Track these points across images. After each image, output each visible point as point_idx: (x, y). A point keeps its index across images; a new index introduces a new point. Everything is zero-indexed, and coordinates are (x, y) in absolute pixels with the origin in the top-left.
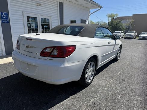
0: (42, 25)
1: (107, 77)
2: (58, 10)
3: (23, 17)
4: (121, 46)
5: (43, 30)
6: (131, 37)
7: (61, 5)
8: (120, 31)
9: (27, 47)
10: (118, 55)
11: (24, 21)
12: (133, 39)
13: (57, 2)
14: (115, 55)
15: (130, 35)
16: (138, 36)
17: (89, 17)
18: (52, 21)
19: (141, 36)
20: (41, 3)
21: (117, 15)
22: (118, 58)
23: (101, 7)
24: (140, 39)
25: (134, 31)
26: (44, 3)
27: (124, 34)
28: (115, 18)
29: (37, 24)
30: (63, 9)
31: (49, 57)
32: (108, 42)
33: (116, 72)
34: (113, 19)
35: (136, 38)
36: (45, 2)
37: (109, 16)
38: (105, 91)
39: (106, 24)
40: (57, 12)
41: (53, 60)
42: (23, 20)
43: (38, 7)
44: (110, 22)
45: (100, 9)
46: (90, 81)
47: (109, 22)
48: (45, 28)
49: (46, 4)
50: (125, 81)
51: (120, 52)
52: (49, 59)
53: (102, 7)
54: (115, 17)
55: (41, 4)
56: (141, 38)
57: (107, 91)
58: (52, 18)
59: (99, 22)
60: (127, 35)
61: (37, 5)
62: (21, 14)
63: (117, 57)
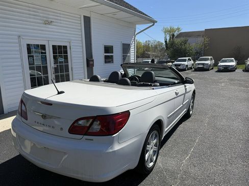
0: (54, 58)
1: (178, 153)
2: (81, 29)
3: (20, 46)
4: (194, 92)
5: (56, 66)
6: (205, 67)
7: (87, 20)
8: (187, 58)
9: (44, 117)
10: (191, 107)
11: (21, 53)
12: (208, 70)
13: (79, 16)
14: (185, 110)
15: (203, 64)
16: (216, 64)
17: (135, 38)
18: (72, 50)
19: (221, 66)
20: (52, 19)
21: (178, 29)
22: (191, 112)
23: (154, 22)
24: (219, 71)
25: (210, 57)
26: (58, 20)
27: (193, 63)
28: (176, 34)
29: (46, 56)
30: (90, 28)
31: (85, 134)
32: (176, 93)
33: (192, 140)
34: (173, 35)
35: (212, 69)
36: (59, 18)
37: (166, 31)
38: (179, 181)
39: (162, 44)
40: (80, 33)
41: (92, 140)
42: (20, 50)
43: (48, 26)
44: (168, 41)
45: (153, 25)
46: (151, 164)
47: (166, 42)
48: (60, 62)
49: (60, 20)
50: (208, 157)
51: (193, 102)
52: (86, 139)
53: (156, 22)
54: (176, 32)
55: (51, 22)
56: (222, 68)
57: (183, 180)
58: (72, 44)
59: (149, 41)
60: (199, 64)
61: (45, 24)
62: (17, 41)
63: (188, 111)
